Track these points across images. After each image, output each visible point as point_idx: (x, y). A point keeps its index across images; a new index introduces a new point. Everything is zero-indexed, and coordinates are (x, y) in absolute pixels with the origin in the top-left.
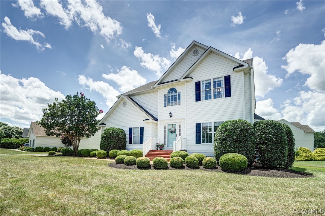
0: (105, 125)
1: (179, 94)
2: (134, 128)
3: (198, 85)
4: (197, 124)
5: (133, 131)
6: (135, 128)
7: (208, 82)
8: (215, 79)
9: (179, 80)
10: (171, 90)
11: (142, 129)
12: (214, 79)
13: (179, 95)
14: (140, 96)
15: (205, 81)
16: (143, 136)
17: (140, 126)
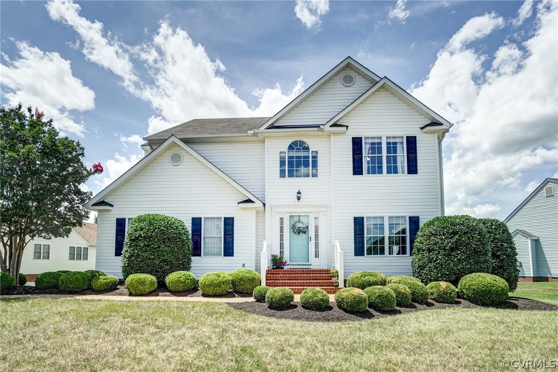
0: (112, 206)
1: (315, 155)
2: (205, 218)
3: (357, 143)
4: (355, 219)
5: (204, 225)
6: (208, 218)
7: (376, 141)
8: (390, 138)
9: (322, 127)
10: (295, 143)
11: (229, 223)
12: (387, 138)
13: (315, 157)
14: (214, 145)
15: (372, 138)
16: (233, 238)
17: (223, 216)
